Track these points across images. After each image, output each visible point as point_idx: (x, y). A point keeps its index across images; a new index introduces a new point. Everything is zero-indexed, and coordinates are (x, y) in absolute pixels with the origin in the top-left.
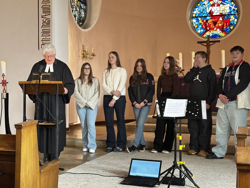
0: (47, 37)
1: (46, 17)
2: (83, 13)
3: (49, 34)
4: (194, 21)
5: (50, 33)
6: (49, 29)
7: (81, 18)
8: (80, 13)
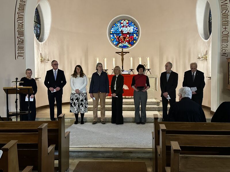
0: (21, 51)
1: (20, 38)
4: (112, 36)
5: (23, 48)
7: (38, 34)
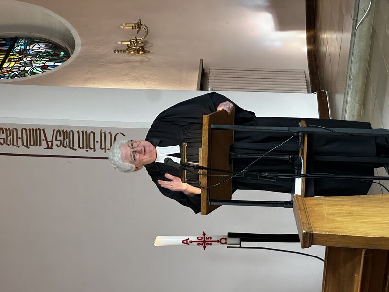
0: (98, 138)
1: (49, 139)
2: (36, 48)
3: (90, 134)
5: (86, 132)
6: (78, 132)
7: (47, 52)
8: (36, 55)
